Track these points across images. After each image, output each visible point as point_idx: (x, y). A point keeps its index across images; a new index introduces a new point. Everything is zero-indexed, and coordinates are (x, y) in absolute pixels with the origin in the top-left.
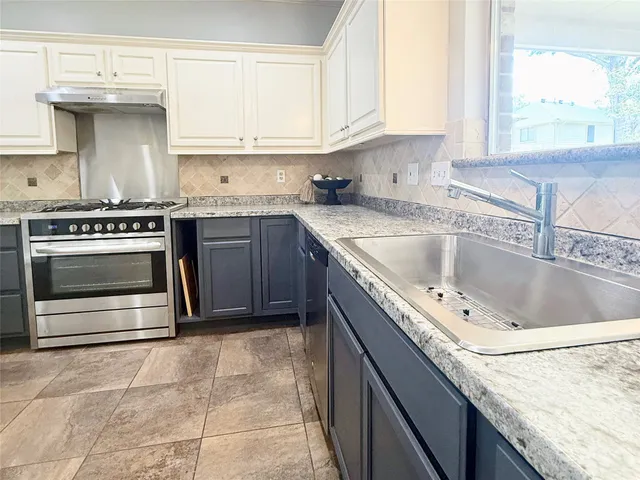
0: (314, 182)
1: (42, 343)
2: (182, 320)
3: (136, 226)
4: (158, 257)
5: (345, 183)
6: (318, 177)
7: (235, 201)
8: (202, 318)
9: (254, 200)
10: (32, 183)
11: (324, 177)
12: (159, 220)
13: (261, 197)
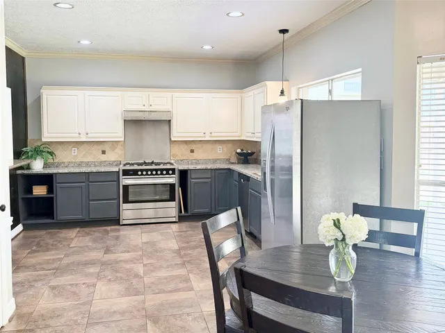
0: (238, 153)
1: (125, 222)
2: (181, 214)
3: (165, 172)
4: (172, 186)
5: (252, 154)
6: (239, 151)
7: (198, 162)
8: (189, 214)
9: (206, 161)
10: (104, 152)
11: (242, 150)
12: (173, 170)
13: (210, 160)
